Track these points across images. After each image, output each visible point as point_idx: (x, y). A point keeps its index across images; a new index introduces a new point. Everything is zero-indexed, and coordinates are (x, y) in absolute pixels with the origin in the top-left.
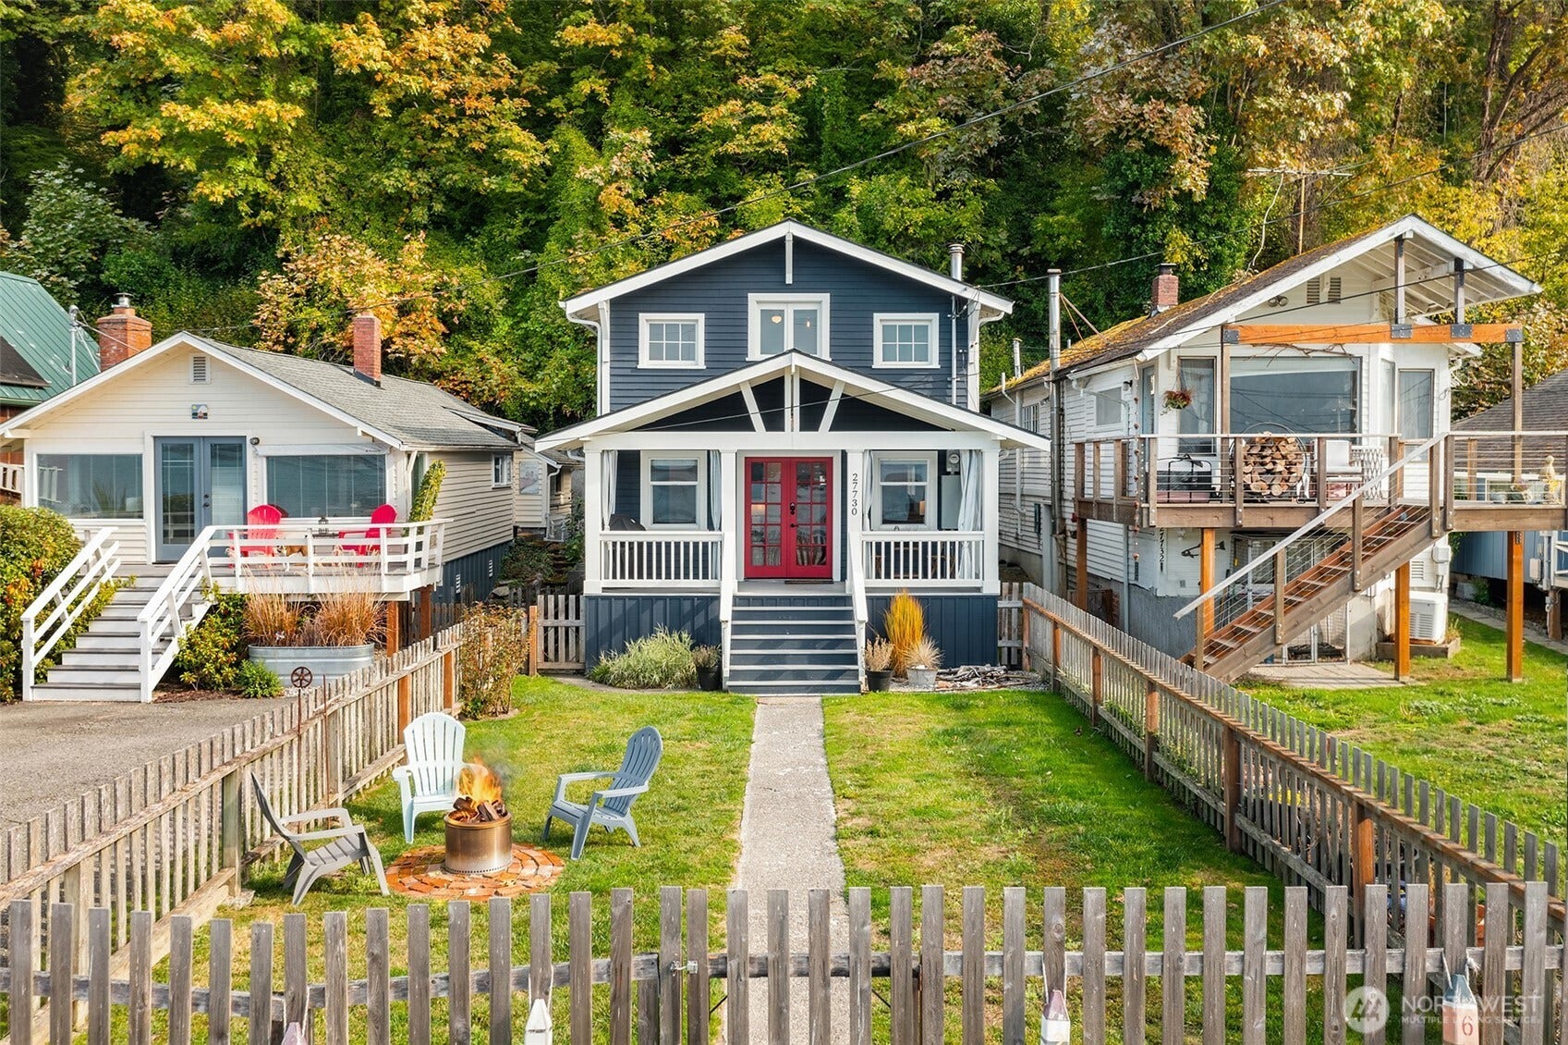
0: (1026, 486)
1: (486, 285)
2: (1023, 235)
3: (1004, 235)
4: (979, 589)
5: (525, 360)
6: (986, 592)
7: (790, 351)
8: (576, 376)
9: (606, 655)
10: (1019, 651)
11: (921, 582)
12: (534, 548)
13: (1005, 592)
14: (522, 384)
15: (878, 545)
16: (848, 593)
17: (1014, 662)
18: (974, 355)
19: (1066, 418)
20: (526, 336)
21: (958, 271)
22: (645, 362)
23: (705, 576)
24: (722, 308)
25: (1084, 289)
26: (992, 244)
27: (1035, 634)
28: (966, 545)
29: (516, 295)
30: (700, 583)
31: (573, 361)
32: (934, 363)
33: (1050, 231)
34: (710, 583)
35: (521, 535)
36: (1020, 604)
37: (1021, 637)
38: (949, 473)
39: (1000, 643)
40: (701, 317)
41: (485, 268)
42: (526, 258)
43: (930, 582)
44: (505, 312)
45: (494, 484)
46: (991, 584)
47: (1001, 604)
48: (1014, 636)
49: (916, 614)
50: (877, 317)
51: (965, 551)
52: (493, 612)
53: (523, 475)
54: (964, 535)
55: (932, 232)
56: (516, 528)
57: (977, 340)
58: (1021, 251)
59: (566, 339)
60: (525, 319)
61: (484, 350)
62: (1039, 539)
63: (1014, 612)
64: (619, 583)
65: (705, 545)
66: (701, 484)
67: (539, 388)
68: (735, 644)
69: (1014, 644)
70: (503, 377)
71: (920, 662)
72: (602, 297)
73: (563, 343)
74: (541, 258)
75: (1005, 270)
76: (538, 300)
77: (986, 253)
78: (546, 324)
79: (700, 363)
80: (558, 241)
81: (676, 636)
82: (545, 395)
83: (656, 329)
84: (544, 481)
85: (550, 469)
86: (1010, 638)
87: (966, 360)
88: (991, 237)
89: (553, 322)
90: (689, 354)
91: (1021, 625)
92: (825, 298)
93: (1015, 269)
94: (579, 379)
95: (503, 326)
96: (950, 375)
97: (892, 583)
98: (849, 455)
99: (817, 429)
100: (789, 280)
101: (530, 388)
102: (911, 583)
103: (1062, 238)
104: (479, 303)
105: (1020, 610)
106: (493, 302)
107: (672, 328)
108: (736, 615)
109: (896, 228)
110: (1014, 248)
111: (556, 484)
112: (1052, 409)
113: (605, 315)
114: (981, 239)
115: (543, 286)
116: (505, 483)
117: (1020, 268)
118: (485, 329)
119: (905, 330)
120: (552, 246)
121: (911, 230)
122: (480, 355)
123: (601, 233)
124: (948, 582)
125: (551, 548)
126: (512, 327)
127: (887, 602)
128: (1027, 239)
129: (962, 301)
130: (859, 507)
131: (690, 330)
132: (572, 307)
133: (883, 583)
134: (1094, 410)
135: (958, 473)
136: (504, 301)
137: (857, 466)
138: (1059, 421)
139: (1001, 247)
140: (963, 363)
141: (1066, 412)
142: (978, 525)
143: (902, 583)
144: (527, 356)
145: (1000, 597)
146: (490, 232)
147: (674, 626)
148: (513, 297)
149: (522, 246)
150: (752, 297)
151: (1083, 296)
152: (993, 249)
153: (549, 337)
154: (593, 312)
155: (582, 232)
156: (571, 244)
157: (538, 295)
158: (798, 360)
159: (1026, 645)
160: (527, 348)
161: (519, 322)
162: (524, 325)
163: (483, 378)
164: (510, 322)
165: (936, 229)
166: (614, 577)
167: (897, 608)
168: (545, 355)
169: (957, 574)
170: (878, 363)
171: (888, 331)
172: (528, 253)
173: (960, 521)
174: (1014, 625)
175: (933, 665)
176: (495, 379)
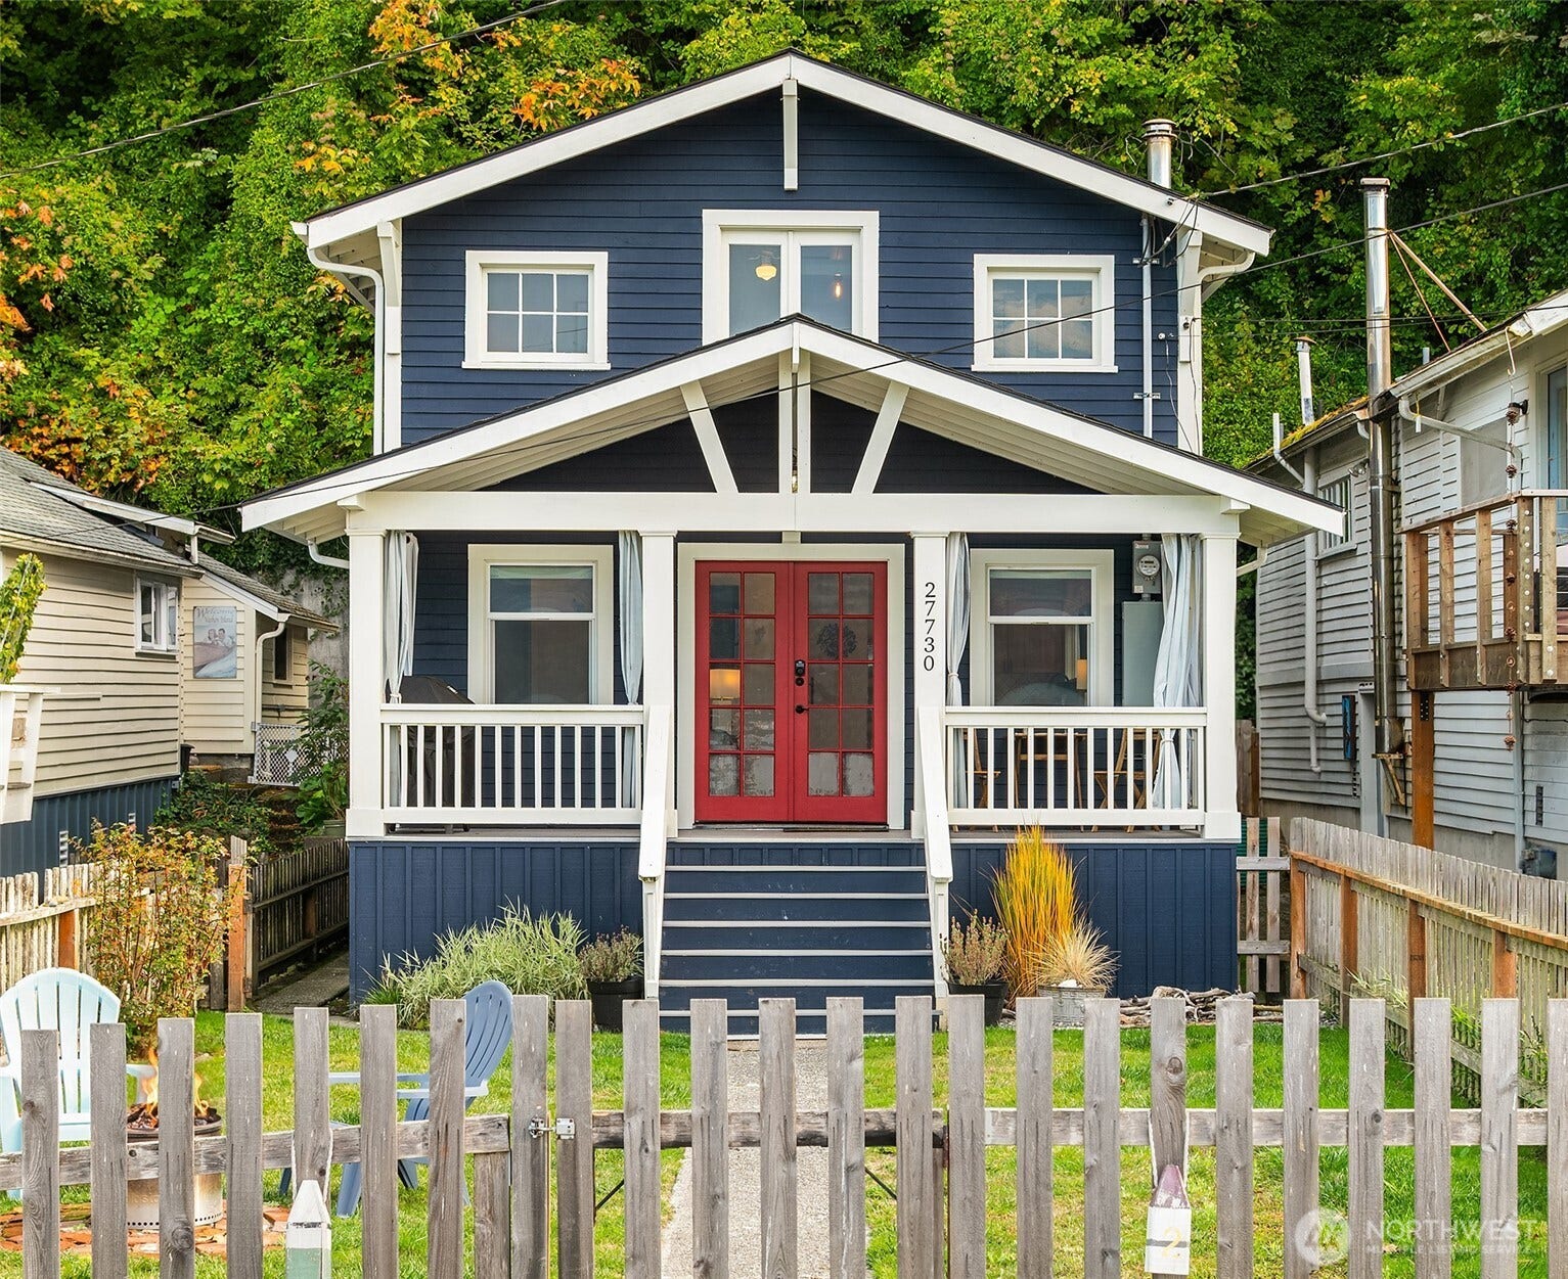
0: (1327, 662)
1: (116, 225)
2: (1331, 123)
3: (1285, 121)
4: (1198, 830)
5: (201, 392)
6: (1211, 835)
7: (790, 319)
8: (321, 424)
9: (395, 968)
10: (1284, 966)
11: (1070, 816)
12: (227, 793)
13: (1253, 837)
14: (197, 442)
15: (981, 734)
16: (915, 836)
17: (1273, 986)
18: (1191, 345)
19: (1405, 498)
20: (206, 340)
21: (1162, 173)
22: (478, 355)
23: (609, 801)
24: (645, 241)
25: (1465, 241)
26: (1258, 143)
27: (1314, 922)
28: (1168, 736)
29: (184, 248)
30: (598, 814)
31: (314, 392)
32: (1103, 360)
33: (1385, 111)
34: (618, 815)
35: (196, 767)
36: (1285, 864)
37: (1286, 933)
38: (1138, 597)
39: (1242, 947)
40: (599, 260)
41: (113, 187)
42: (208, 165)
43: (1091, 816)
44: (159, 285)
45: (139, 645)
46: (1222, 822)
47: (1247, 863)
48: (1273, 931)
49: (1060, 880)
50: (982, 262)
51: (1167, 748)
52: (157, 840)
53: (202, 637)
54: (1163, 714)
55: (1123, 109)
56: (185, 751)
57: (1198, 313)
58: (1325, 158)
59: (298, 343)
60: (202, 300)
61: (115, 371)
62: (1354, 773)
63: (1273, 880)
64: (422, 814)
65: (608, 733)
66: (600, 620)
67: (237, 449)
68: (670, 938)
69: (1273, 947)
70: (153, 427)
71: (1067, 973)
72: (385, 214)
73: (290, 352)
74: (242, 166)
75: (1288, 198)
76: (235, 257)
77: (1246, 161)
78: (251, 311)
79: (597, 357)
80: (280, 125)
81: (545, 922)
82: (250, 466)
83: (500, 285)
84: (249, 653)
85: (264, 623)
86: (1263, 936)
87: (1175, 356)
88: (1257, 126)
89: (267, 307)
90: (575, 338)
91: (1286, 908)
92: (869, 221)
93: (1312, 197)
94: (327, 433)
95: (153, 316)
96: (1140, 388)
97: (1011, 815)
98: (918, 544)
99: (847, 487)
100: (791, 180)
101: (214, 451)
102: (1052, 815)
103: (1411, 126)
104: (101, 263)
105: (1285, 876)
106: (131, 262)
107: (538, 284)
108: (673, 881)
109: (1042, 103)
110: (1310, 151)
111: (278, 658)
112: (1374, 482)
113: (392, 256)
114: (1232, 128)
115: (247, 226)
116: (163, 646)
117: (1323, 196)
118: (114, 323)
119: (1043, 293)
120: (265, 136)
121: (1076, 107)
122: (102, 382)
123: (376, 107)
124: (1129, 816)
125: (265, 797)
126: (173, 318)
127: (999, 854)
128: (1337, 131)
129: (1163, 227)
130: (939, 655)
131: (575, 287)
132: (321, 233)
133: (991, 816)
134: (1457, 475)
135: (1157, 597)
136: (156, 261)
137: (934, 565)
138: (1389, 508)
139: (1280, 150)
140: (1167, 363)
141: (1404, 486)
142: (1195, 691)
143: (1030, 815)
144: (210, 382)
145: (1241, 849)
146: (125, 109)
147: (542, 903)
148: (176, 252)
149: (197, 139)
150: (712, 218)
151: (1462, 258)
152: (1263, 152)
153: (259, 340)
154: (365, 245)
155: (332, 105)
156: (309, 132)
157: (232, 246)
158: (805, 338)
159: (1298, 949)
160: (210, 364)
161: (187, 310)
162: (201, 313)
163: (108, 431)
164: (170, 308)
165: (1133, 104)
166: (412, 802)
167: (1020, 868)
168: (249, 380)
169: (1150, 796)
170: (984, 359)
171: (1006, 291)
172: (210, 153)
173: (1158, 689)
174: (1273, 907)
175: (1096, 981)
176: (134, 431)
